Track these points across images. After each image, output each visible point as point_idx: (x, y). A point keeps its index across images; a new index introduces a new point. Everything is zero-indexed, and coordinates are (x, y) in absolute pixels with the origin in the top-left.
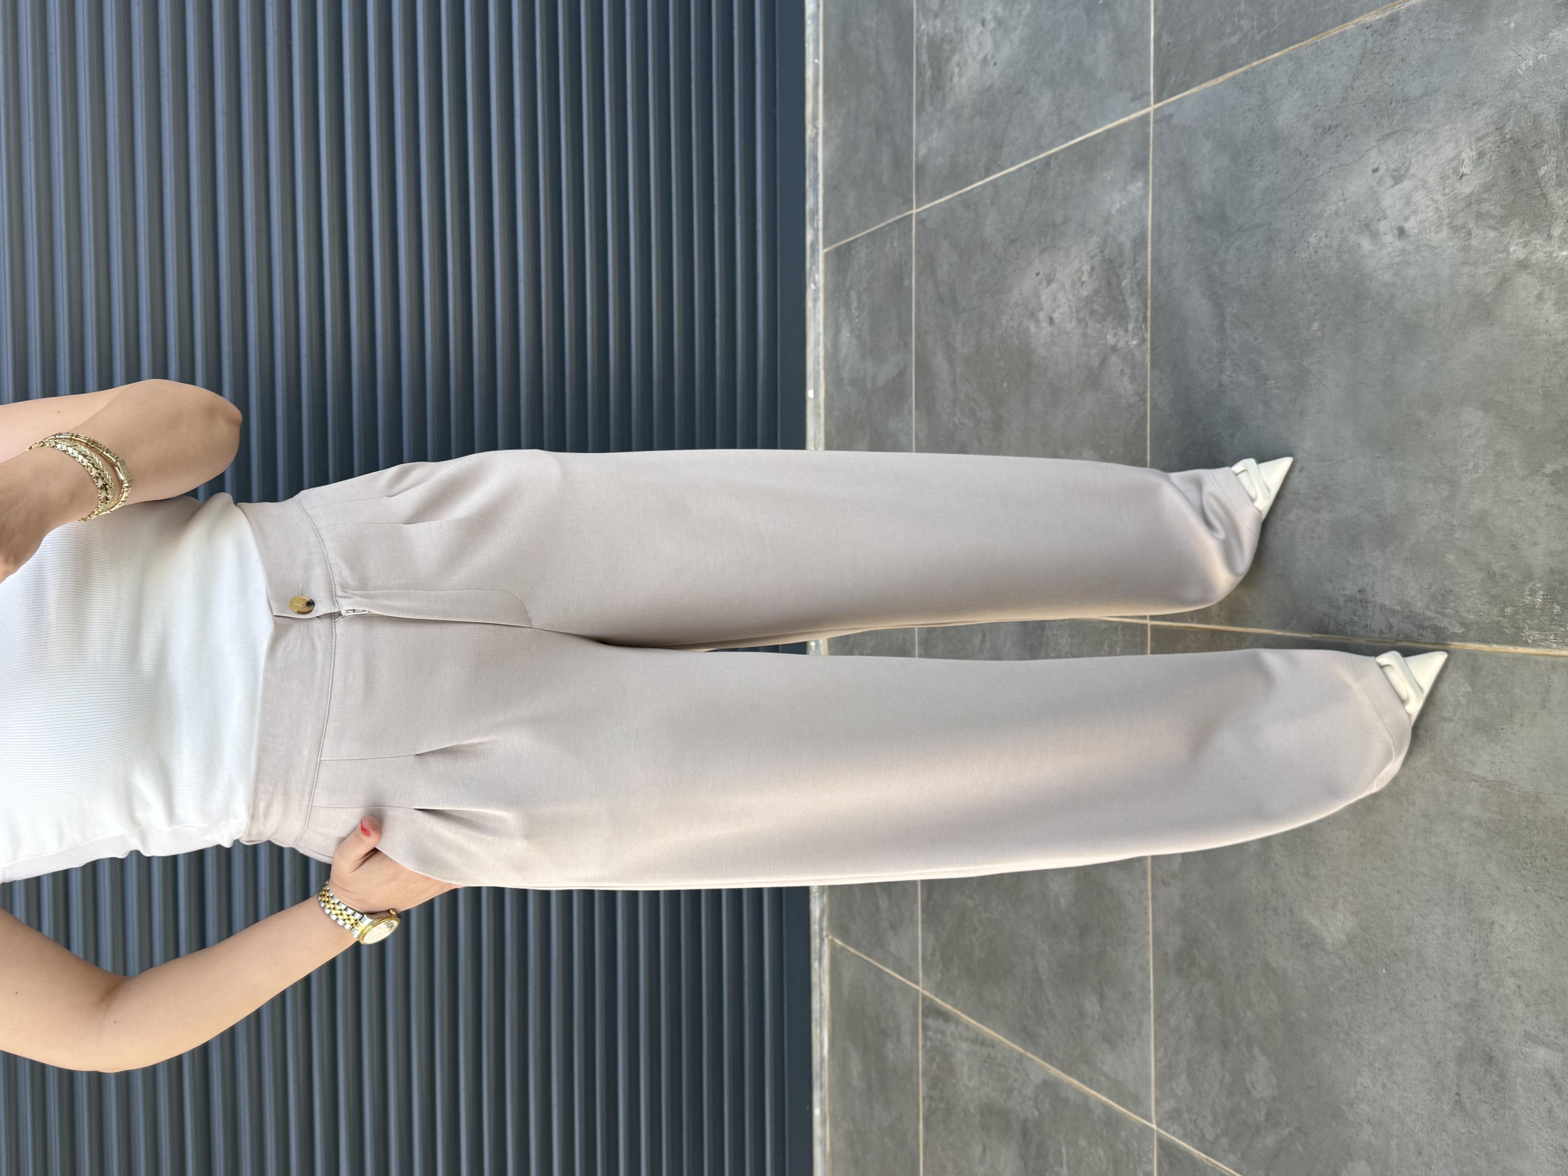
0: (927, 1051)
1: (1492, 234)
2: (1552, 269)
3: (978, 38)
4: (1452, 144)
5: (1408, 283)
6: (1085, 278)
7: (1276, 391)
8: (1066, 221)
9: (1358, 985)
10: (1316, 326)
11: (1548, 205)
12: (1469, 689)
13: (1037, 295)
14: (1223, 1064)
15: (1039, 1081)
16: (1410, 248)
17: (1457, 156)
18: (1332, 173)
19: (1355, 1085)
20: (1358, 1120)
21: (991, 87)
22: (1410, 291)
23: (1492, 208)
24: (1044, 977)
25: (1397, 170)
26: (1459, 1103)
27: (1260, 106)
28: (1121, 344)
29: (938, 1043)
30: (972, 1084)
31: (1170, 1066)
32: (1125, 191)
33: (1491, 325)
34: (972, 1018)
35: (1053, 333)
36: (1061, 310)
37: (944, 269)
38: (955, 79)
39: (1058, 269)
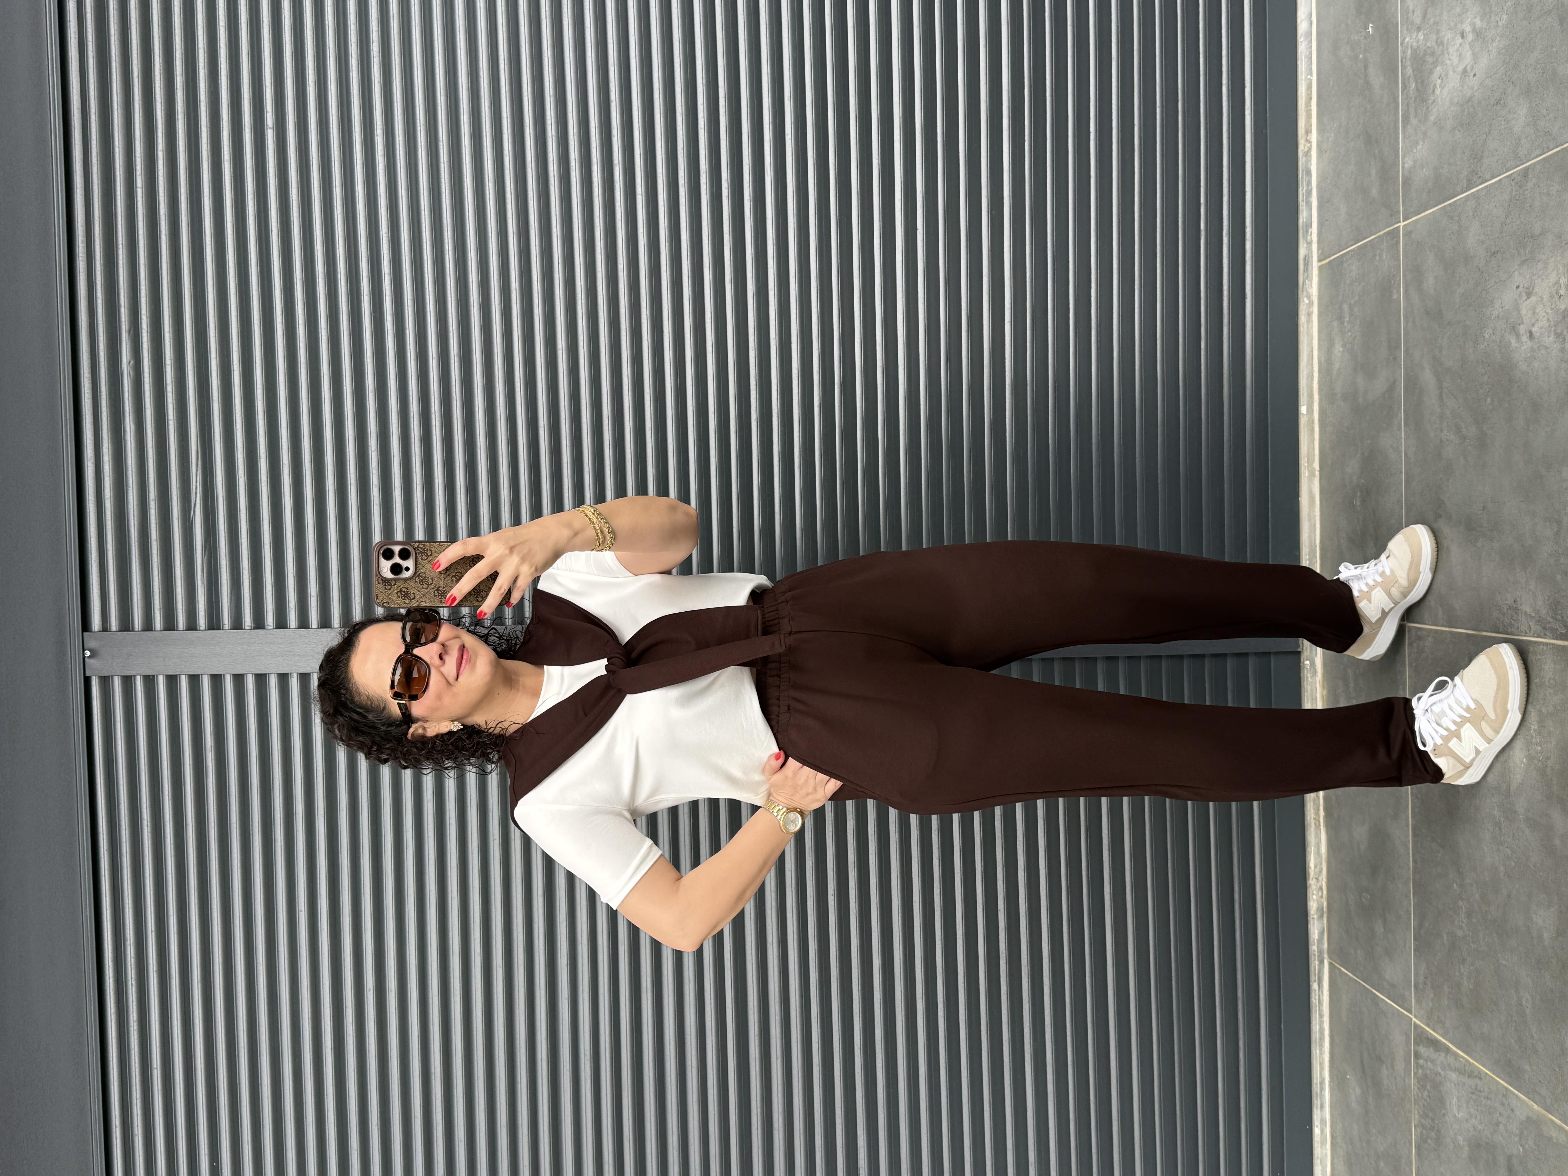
0: (1418, 1079)
3: (1458, 50)
8: (1543, 233)
13: (1516, 308)
15: (1523, 1118)
21: (1471, 99)
24: (1528, 1011)
29: (1428, 1072)
30: (1460, 1115)
34: (1460, 1049)
35: (1533, 348)
36: (1540, 324)
37: (1430, 282)
38: (1438, 92)
39: (1536, 282)
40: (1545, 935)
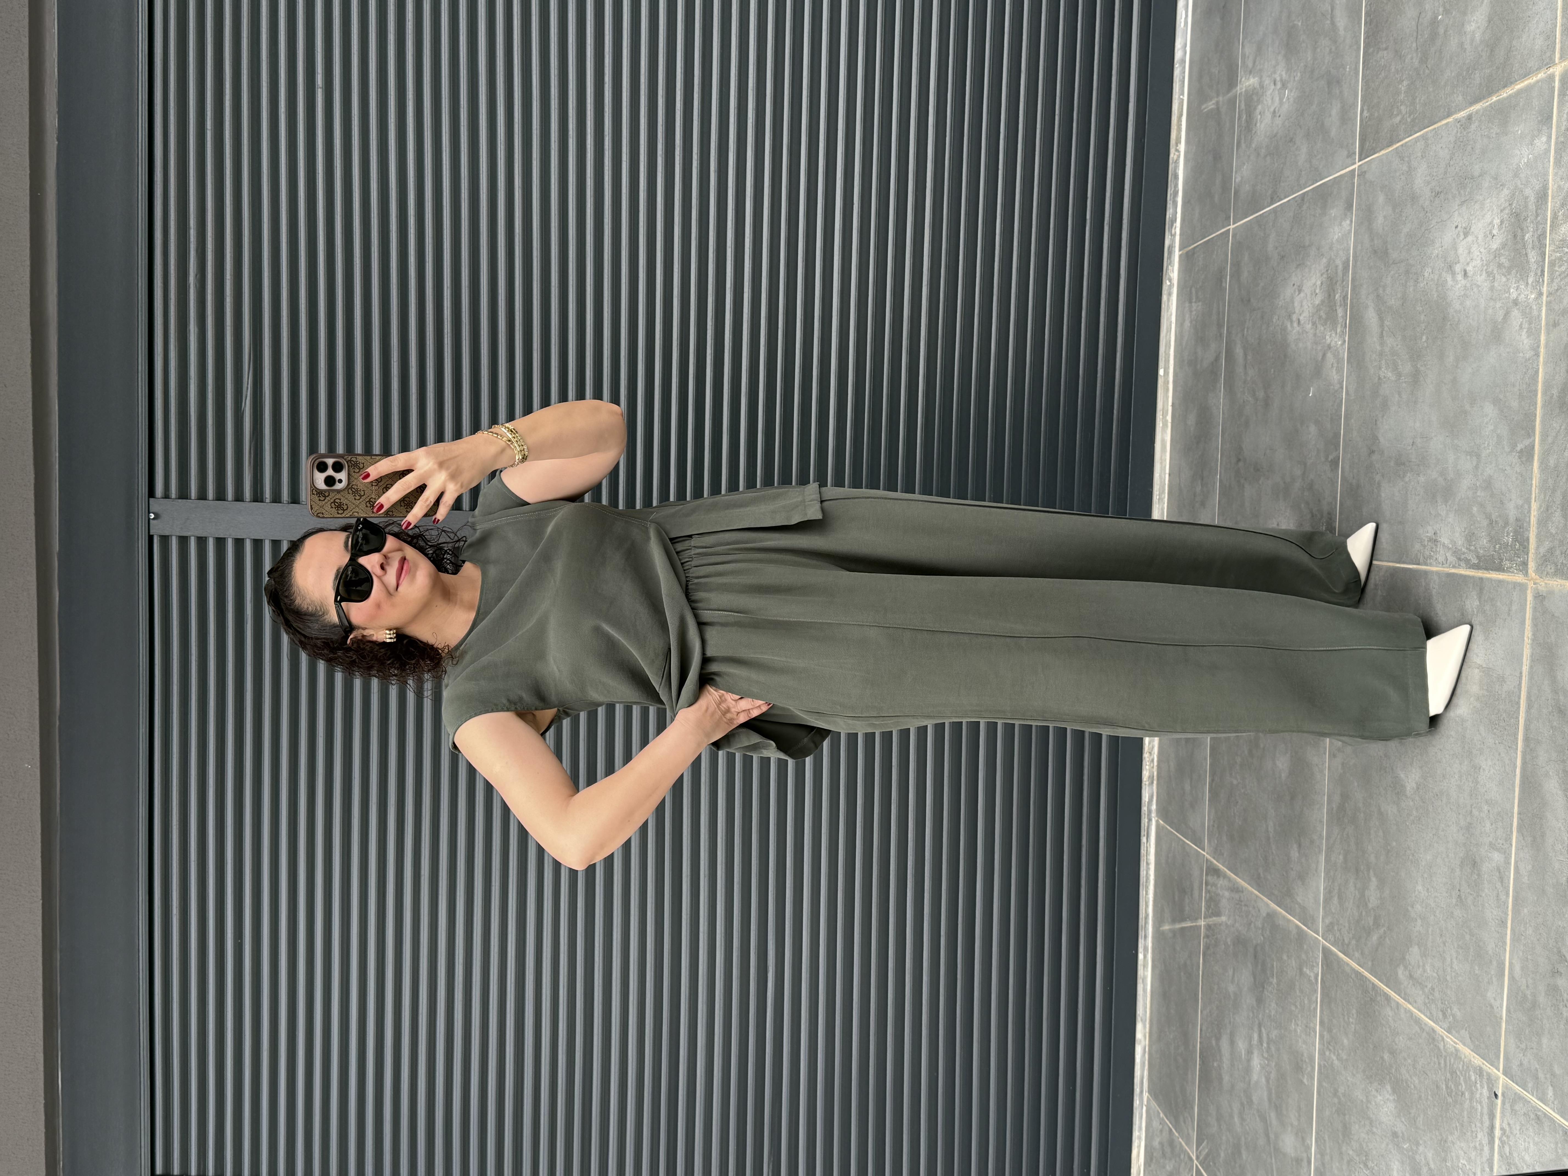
0: (1207, 901)
1: (1504, 279)
2: (1527, 306)
3: (1271, 94)
4: (1490, 213)
5: (1466, 311)
6: (1317, 291)
7: (1404, 385)
8: (1309, 246)
9: (1419, 819)
10: (1424, 338)
11: (1528, 262)
12: (1478, 603)
13: (1292, 301)
14: (1355, 887)
15: (1265, 915)
16: (1468, 285)
17: (1491, 223)
18: (1437, 227)
19: (1415, 891)
20: (1415, 916)
21: (1277, 133)
22: (1467, 317)
23: (1505, 260)
24: (1271, 835)
25: (1466, 229)
26: (1459, 896)
27: (1408, 172)
28: (1333, 344)
29: (1212, 894)
30: (1229, 923)
31: (1330, 892)
32: (1341, 225)
33: (1500, 344)
34: (1232, 872)
35: (1299, 332)
36: (1304, 315)
37: (1245, 275)
38: (1258, 125)
39: (1304, 282)
40: (1283, 775)
